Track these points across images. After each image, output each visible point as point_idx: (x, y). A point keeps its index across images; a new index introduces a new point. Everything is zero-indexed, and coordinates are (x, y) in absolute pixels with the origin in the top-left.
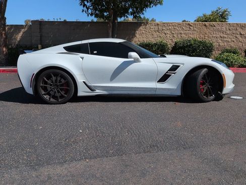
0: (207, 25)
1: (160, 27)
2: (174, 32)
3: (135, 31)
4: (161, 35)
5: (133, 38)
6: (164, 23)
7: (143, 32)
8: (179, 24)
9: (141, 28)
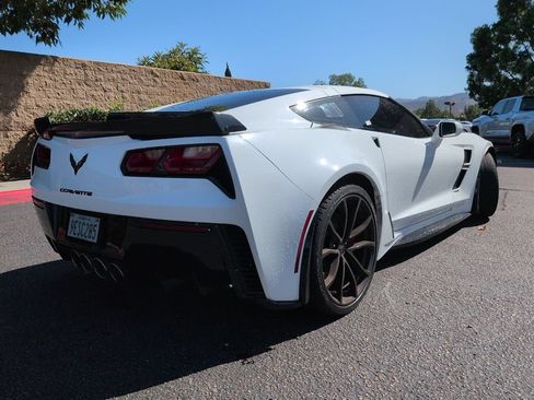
0: (185, 77)
1: (88, 72)
2: (123, 88)
3: (24, 77)
4: (95, 93)
5: (18, 96)
6: (98, 64)
7: (48, 81)
8: (132, 70)
9: (39, 70)
